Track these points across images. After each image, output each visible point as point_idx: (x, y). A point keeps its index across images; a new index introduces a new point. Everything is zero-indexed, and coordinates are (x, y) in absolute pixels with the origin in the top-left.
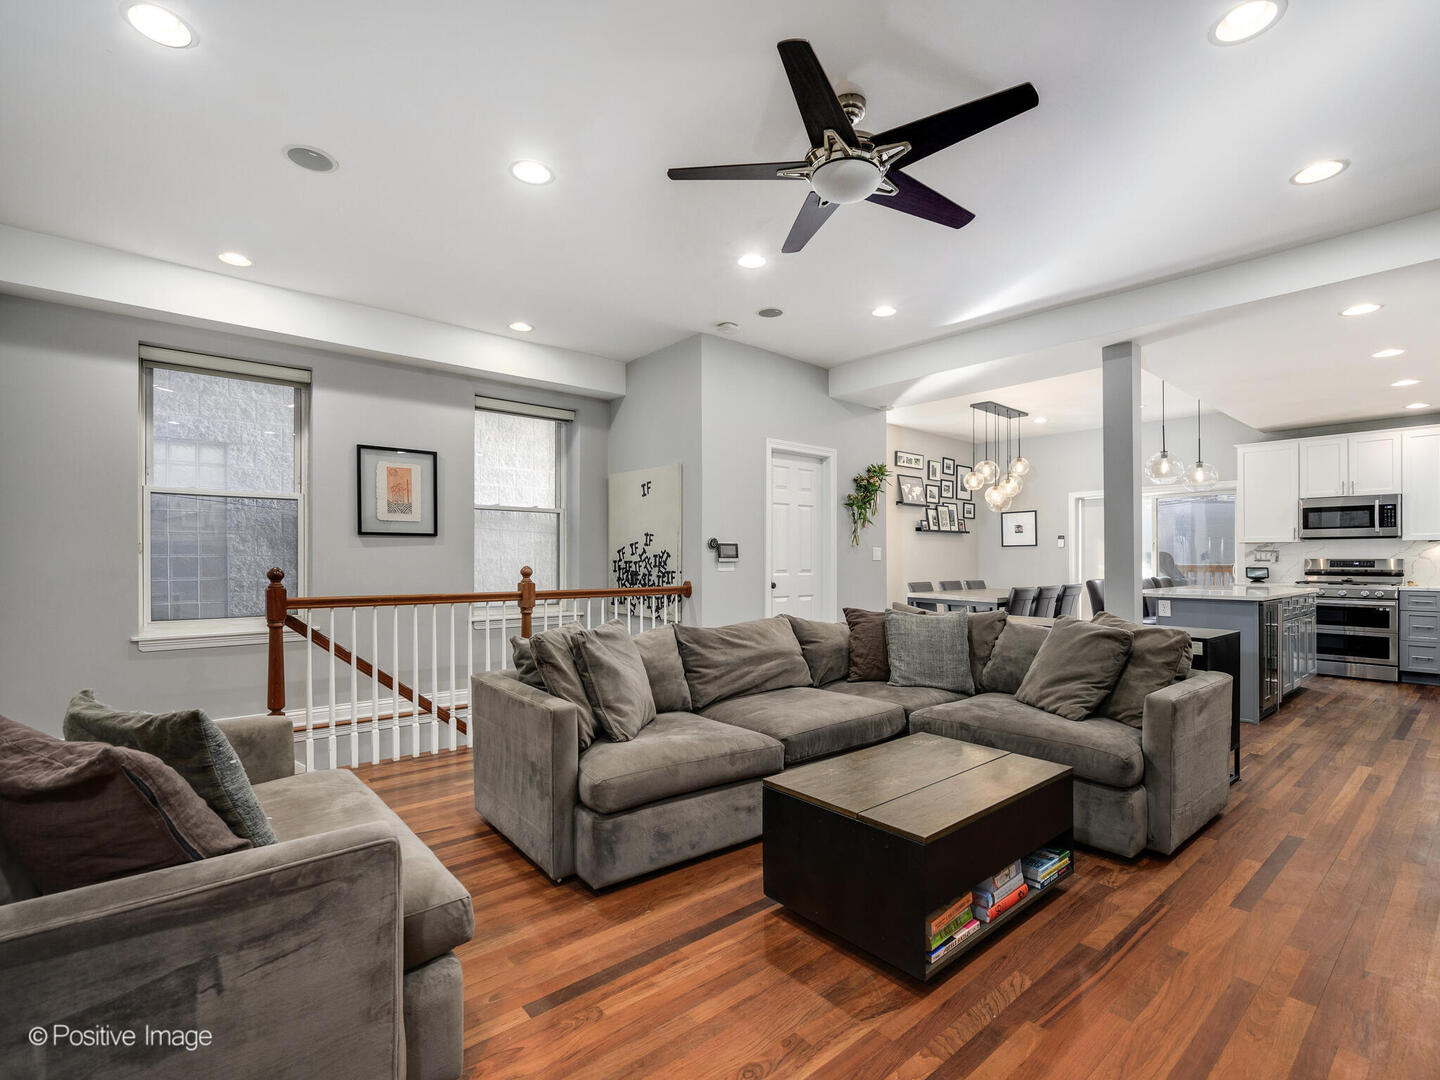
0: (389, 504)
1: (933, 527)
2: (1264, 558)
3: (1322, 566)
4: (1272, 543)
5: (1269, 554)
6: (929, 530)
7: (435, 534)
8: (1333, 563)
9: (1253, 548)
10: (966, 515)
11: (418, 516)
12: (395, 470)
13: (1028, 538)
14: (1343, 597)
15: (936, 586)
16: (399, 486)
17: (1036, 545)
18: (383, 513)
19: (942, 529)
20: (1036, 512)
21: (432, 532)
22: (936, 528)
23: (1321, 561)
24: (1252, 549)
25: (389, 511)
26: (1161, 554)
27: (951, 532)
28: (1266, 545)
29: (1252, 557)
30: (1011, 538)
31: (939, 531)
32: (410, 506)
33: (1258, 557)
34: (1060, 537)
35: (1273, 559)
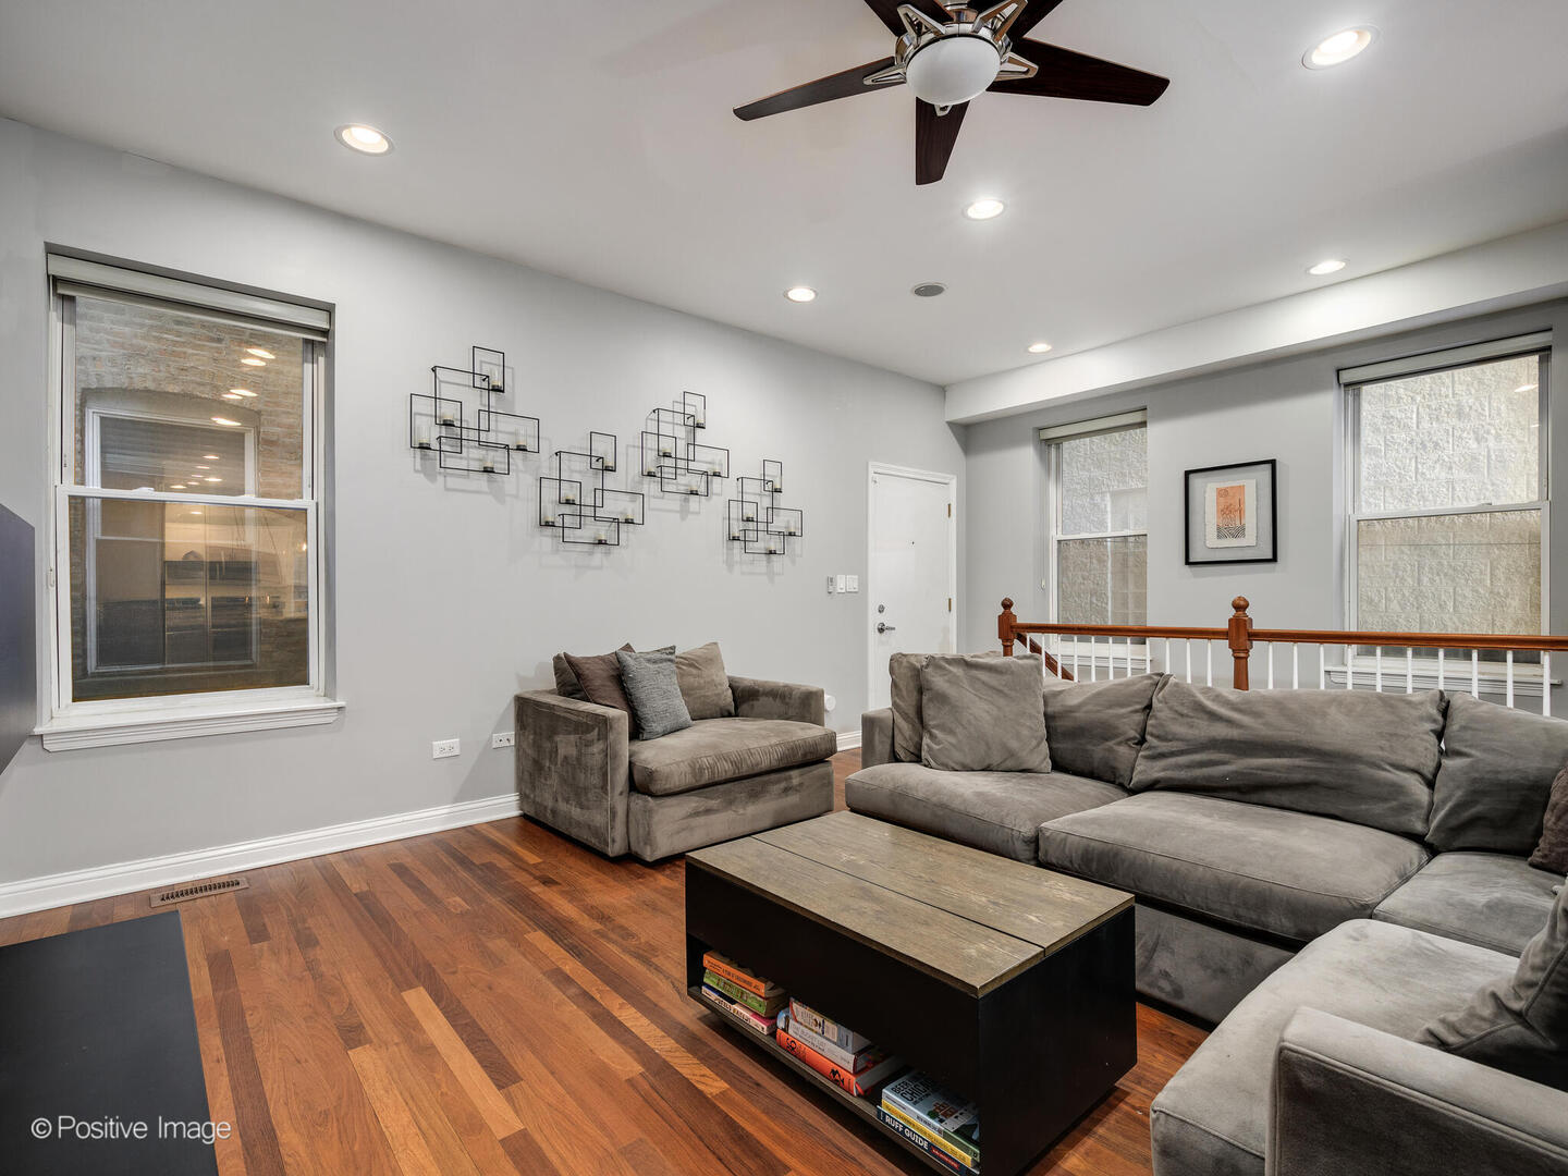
0: (1219, 528)
7: (1274, 559)
11: (1253, 539)
12: (1225, 490)
16: (1230, 508)
18: (1212, 540)
21: (1270, 556)
25: (1219, 537)
32: (1243, 529)
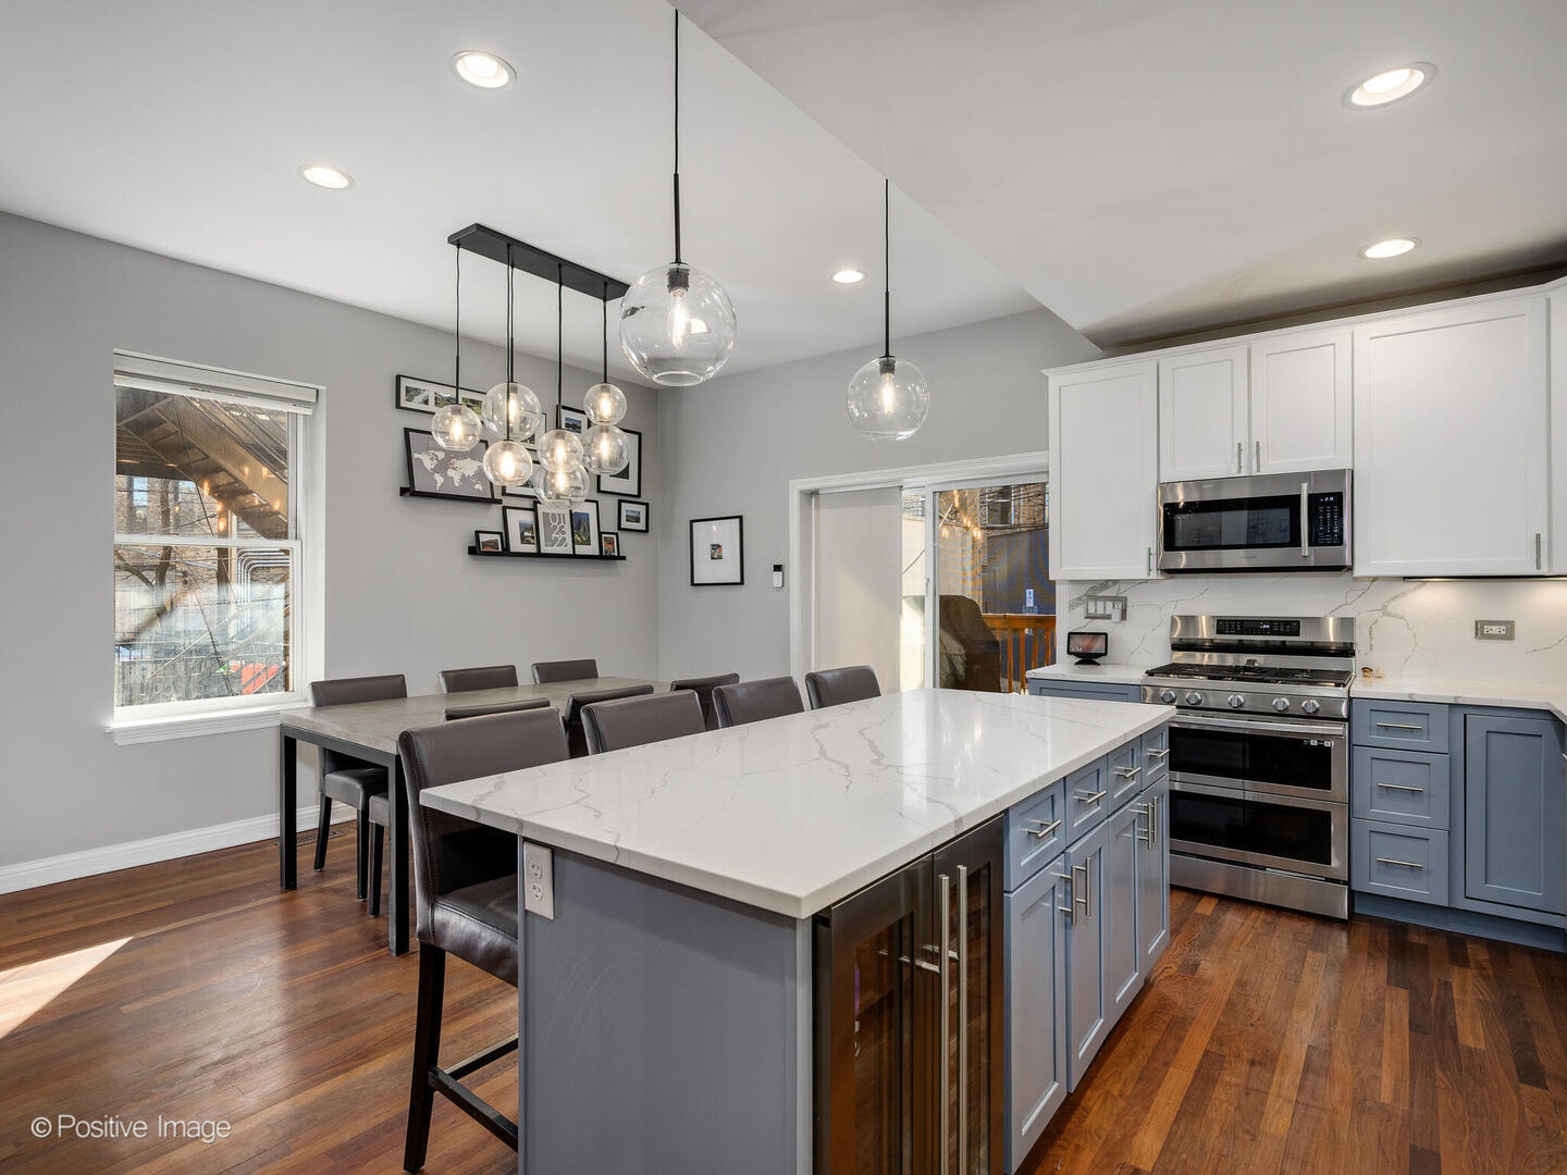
1: (516, 545)
2: (1100, 611)
3: (1205, 631)
4: (1115, 582)
5: (1109, 604)
6: (506, 552)
8: (1223, 625)
9: (1084, 589)
10: (625, 524)
13: (727, 570)
14: (1238, 711)
15: (525, 676)
17: (742, 583)
19: (544, 550)
20: (740, 518)
22: (531, 548)
23: (1203, 621)
24: (1082, 593)
26: (941, 597)
27: (574, 556)
28: (1105, 584)
29: (1081, 610)
30: (706, 571)
31: (539, 555)
33: (1092, 611)
34: (778, 568)
35: (1116, 615)
